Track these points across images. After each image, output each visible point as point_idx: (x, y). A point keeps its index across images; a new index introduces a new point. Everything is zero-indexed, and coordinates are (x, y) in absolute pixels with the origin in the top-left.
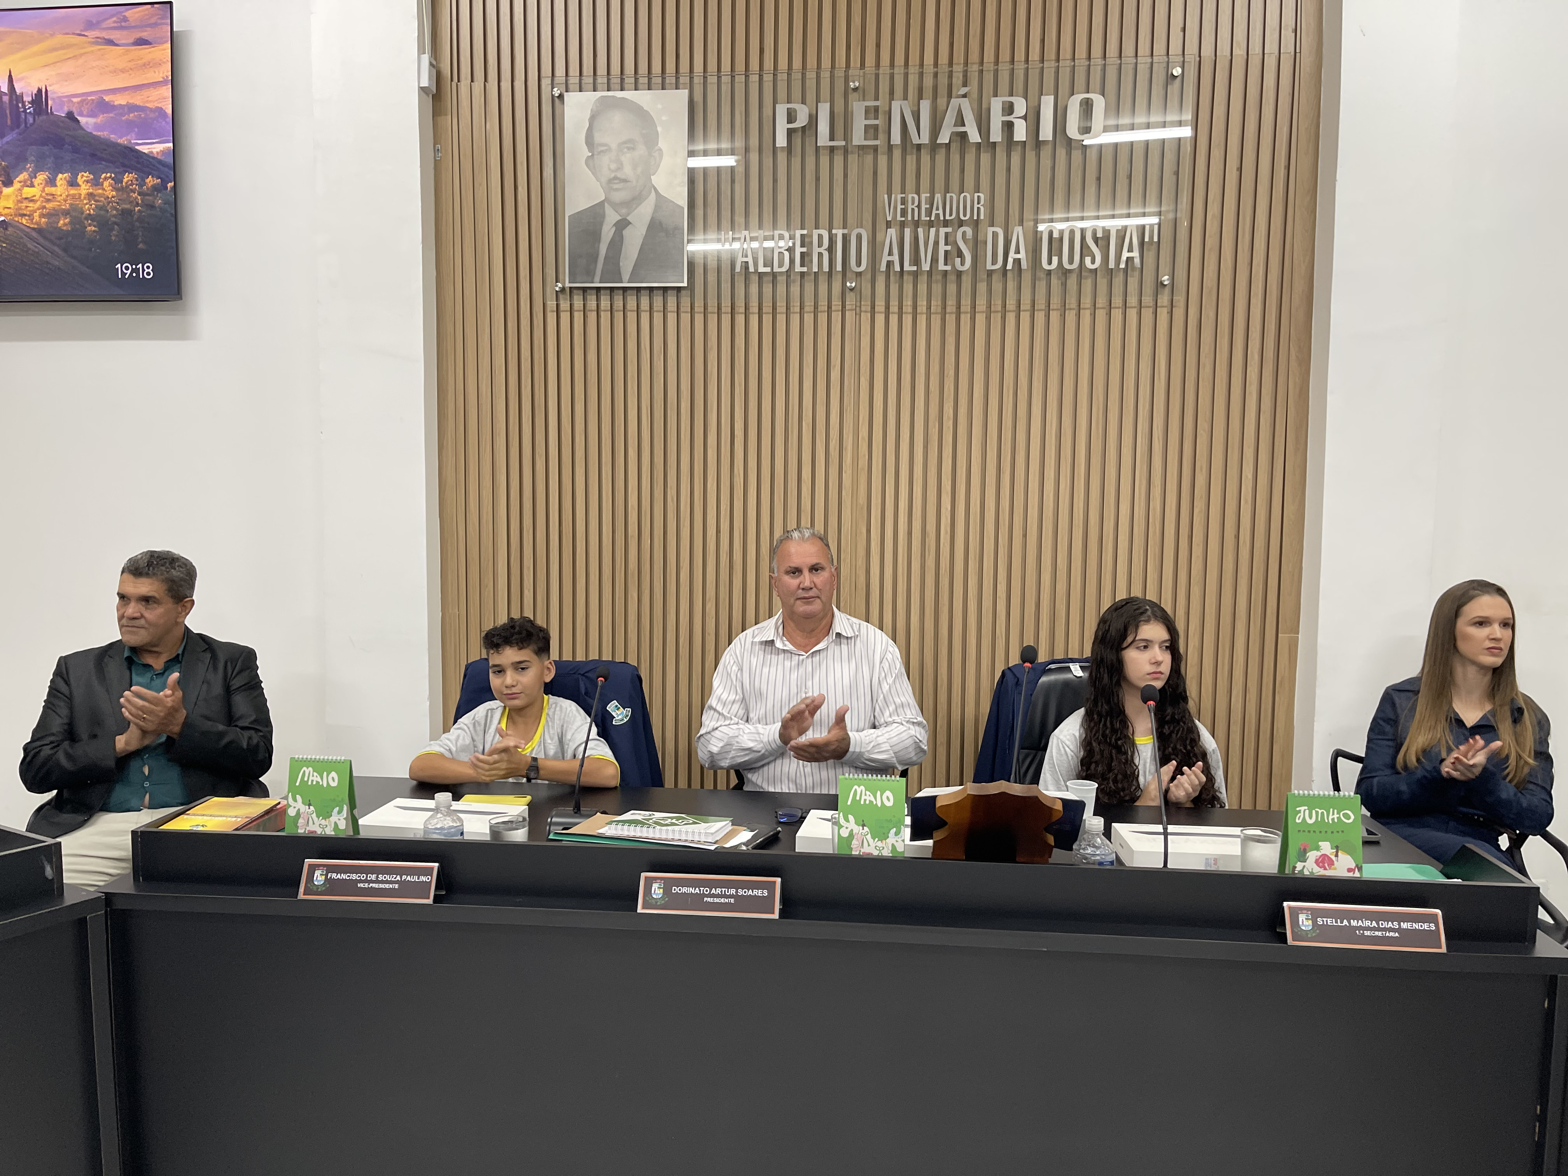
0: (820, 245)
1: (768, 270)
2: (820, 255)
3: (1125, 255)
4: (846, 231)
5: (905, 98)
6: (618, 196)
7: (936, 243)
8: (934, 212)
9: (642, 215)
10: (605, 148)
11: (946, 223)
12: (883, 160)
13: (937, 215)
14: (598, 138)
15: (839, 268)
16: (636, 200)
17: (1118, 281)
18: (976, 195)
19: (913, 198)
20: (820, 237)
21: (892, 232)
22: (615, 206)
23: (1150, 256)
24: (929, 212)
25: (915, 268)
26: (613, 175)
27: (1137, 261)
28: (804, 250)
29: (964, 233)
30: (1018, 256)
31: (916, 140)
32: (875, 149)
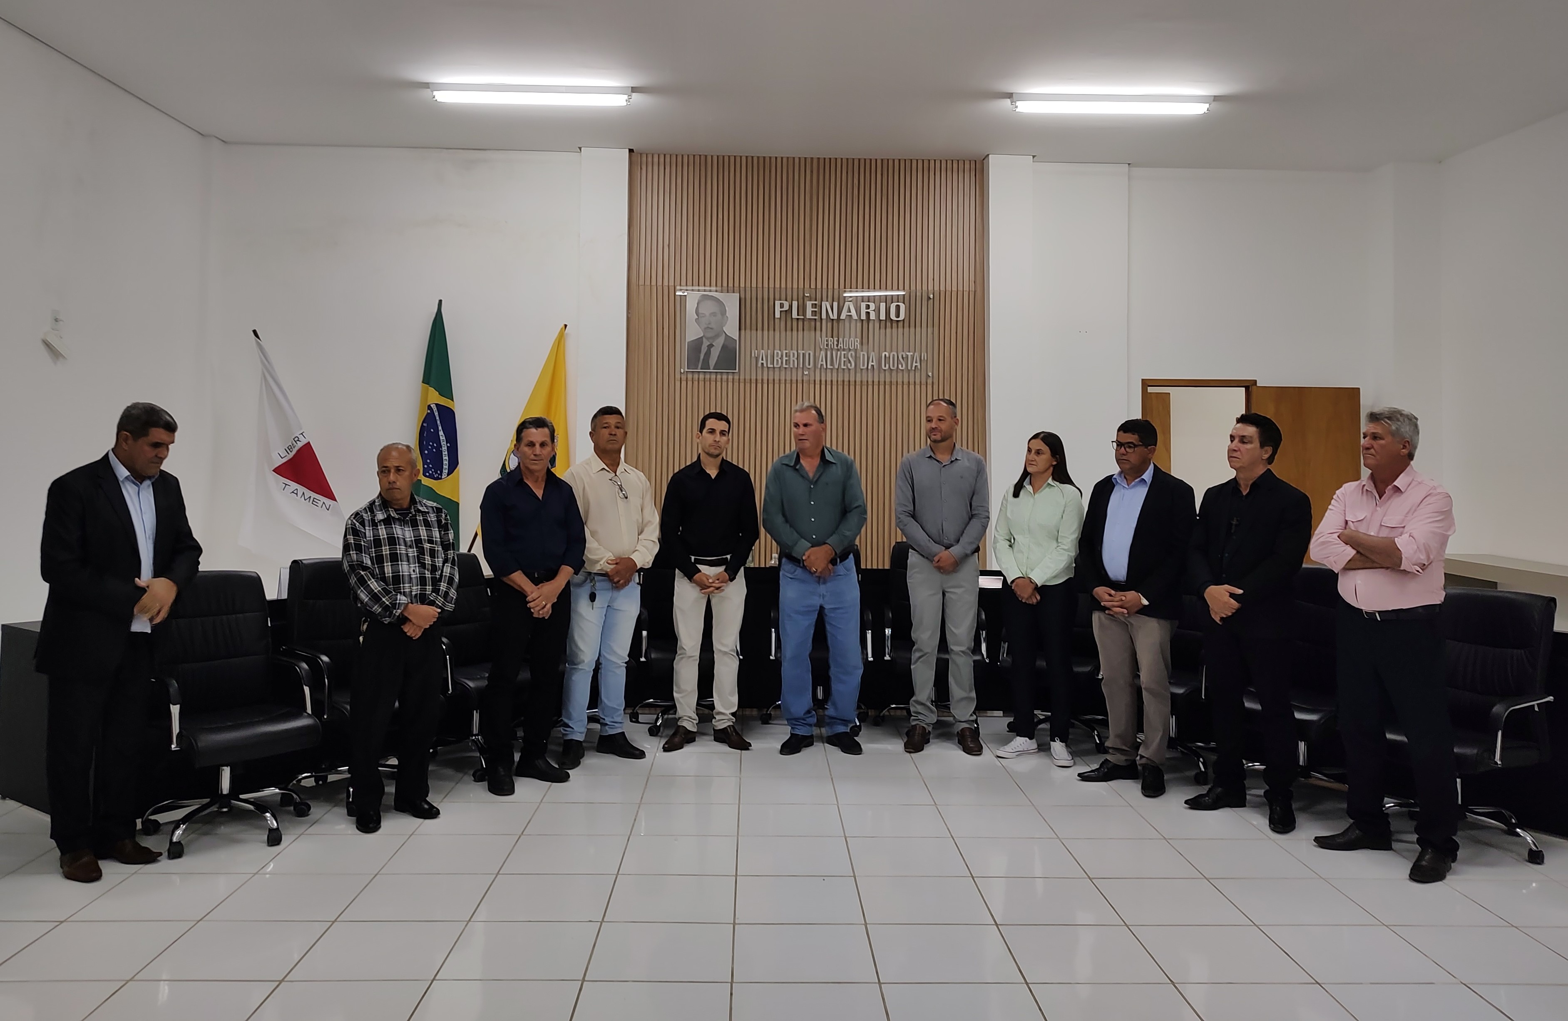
0: (794, 356)
1: (772, 366)
2: (794, 361)
3: (914, 364)
4: (804, 352)
5: (827, 301)
6: (709, 335)
7: (840, 357)
8: (839, 345)
9: (719, 343)
10: (703, 315)
11: (844, 350)
12: (818, 324)
13: (841, 347)
14: (700, 311)
15: (801, 366)
16: (717, 336)
17: (912, 374)
18: (856, 339)
19: (831, 340)
20: (794, 354)
21: (823, 353)
22: (708, 339)
23: (924, 365)
24: (837, 345)
25: (832, 367)
26: (706, 326)
27: (919, 367)
28: (787, 358)
29: (851, 354)
30: (873, 364)
31: (832, 318)
32: (815, 319)
